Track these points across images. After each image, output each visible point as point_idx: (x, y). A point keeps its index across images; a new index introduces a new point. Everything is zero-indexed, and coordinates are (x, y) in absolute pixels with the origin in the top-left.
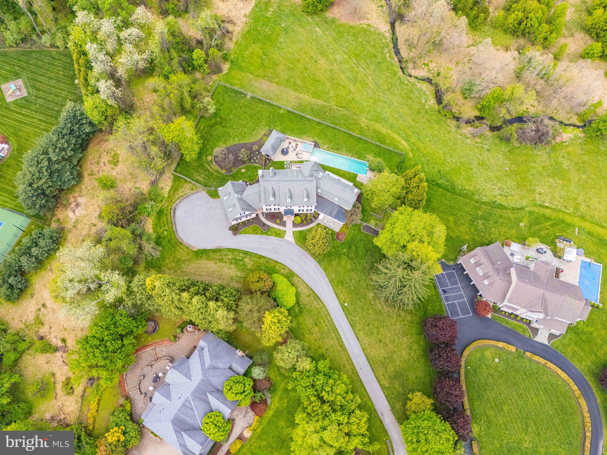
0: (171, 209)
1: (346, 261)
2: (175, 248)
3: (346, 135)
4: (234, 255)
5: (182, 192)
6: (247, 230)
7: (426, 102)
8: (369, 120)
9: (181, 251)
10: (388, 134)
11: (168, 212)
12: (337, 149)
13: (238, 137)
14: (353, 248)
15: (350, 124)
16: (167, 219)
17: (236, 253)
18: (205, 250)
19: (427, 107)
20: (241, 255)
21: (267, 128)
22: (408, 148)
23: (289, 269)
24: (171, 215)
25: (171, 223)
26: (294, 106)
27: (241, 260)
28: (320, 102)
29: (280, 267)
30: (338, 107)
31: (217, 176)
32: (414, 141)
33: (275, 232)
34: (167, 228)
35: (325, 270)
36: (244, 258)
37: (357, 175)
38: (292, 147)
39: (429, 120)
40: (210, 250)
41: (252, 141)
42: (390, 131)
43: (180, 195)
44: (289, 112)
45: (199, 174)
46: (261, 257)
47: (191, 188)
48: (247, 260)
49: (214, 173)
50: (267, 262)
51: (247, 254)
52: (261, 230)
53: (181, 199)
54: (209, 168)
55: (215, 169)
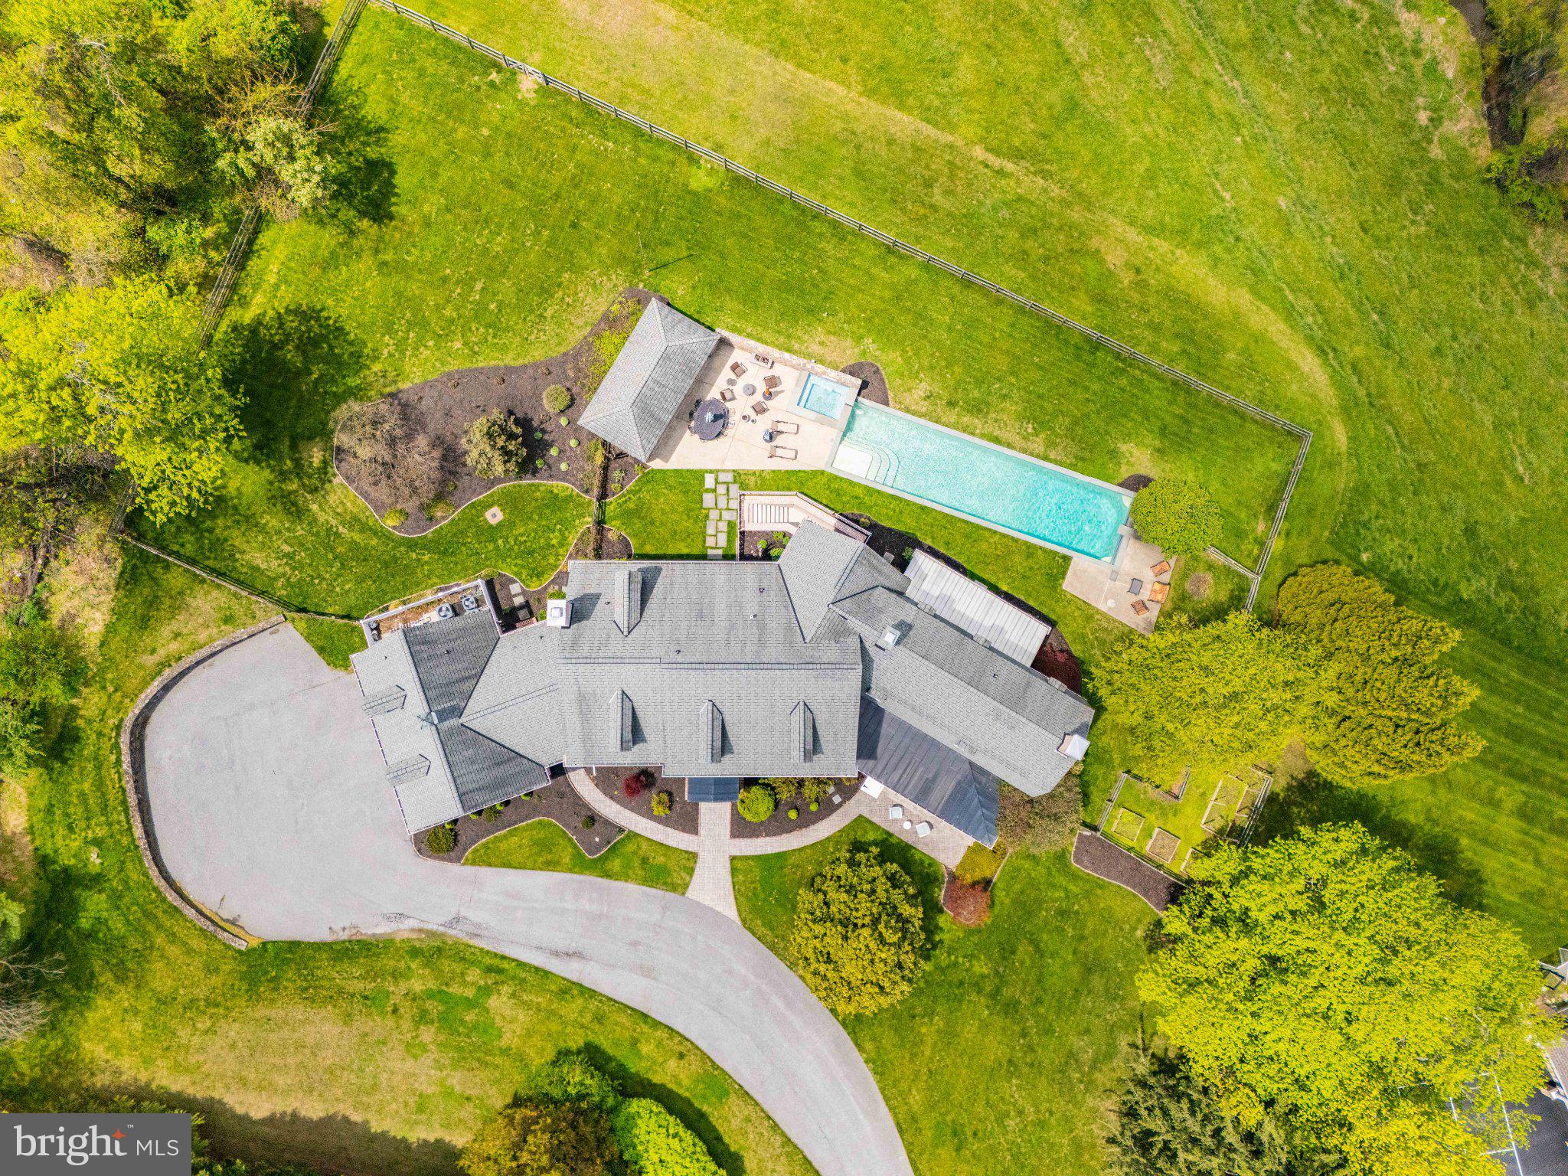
0: (118, 727)
1: (984, 1026)
2: (145, 935)
3: (1024, 321)
4: (438, 973)
5: (177, 635)
6: (504, 845)
7: (1436, 121)
8: (1149, 230)
9: (173, 950)
10: (1237, 315)
11: (107, 745)
12: (977, 408)
13: (466, 329)
14: (1024, 950)
15: (1046, 259)
16: (99, 785)
17: (446, 965)
18: (294, 945)
19: (1436, 152)
20: (474, 975)
21: (619, 279)
22: (1328, 395)
23: (705, 1057)
24: (118, 762)
25: (124, 802)
26: (768, 142)
27: (470, 1004)
28: (904, 123)
29: (659, 1044)
30: (997, 152)
31: (355, 547)
32: (1359, 351)
33: (644, 861)
34: (101, 832)
35: (880, 1067)
36: (486, 991)
37: (1067, 559)
38: (751, 391)
39: (1441, 232)
40: (319, 946)
41: (537, 354)
42: (1243, 298)
43: (162, 653)
44: (737, 181)
45: (260, 538)
46: (570, 989)
47: (221, 615)
48: (499, 1003)
49: (341, 529)
50: (599, 1019)
51: (500, 971)
52: (575, 847)
53: (168, 673)
54: (315, 507)
55: (346, 511)
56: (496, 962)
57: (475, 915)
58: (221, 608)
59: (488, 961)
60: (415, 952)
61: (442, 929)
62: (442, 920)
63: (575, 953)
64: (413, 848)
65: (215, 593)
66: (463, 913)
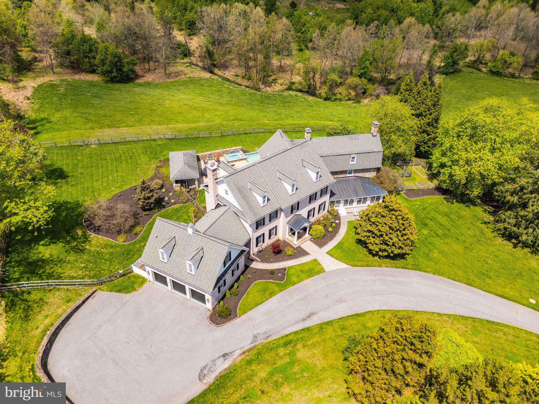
4: (267, 362)
5: (46, 316)
6: (249, 300)
17: (267, 357)
20: (281, 351)
27: (291, 364)
31: (112, 254)
33: (302, 271)
36: (292, 353)
43: (42, 327)
45: (69, 266)
46: (322, 327)
47: (65, 300)
48: (302, 353)
49: (102, 250)
50: (343, 328)
51: (290, 342)
52: (275, 283)
53: (49, 333)
54: (88, 247)
55: (101, 244)
56: (285, 339)
57: (261, 330)
58: (63, 299)
59: (282, 342)
60: (249, 362)
61: (252, 345)
62: (249, 342)
63: (310, 315)
64: (213, 326)
65: (58, 293)
66: (255, 333)
